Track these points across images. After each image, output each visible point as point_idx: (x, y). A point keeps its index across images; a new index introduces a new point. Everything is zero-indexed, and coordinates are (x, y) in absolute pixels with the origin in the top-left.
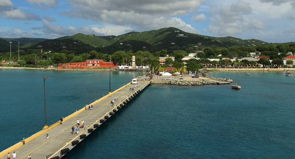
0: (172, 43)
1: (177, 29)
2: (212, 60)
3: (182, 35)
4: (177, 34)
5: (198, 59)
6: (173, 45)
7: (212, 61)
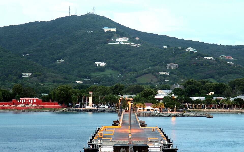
0: (98, 63)
1: (111, 23)
2: (195, 98)
3: (123, 40)
4: (110, 38)
5: (174, 97)
6: (101, 69)
7: (195, 100)
